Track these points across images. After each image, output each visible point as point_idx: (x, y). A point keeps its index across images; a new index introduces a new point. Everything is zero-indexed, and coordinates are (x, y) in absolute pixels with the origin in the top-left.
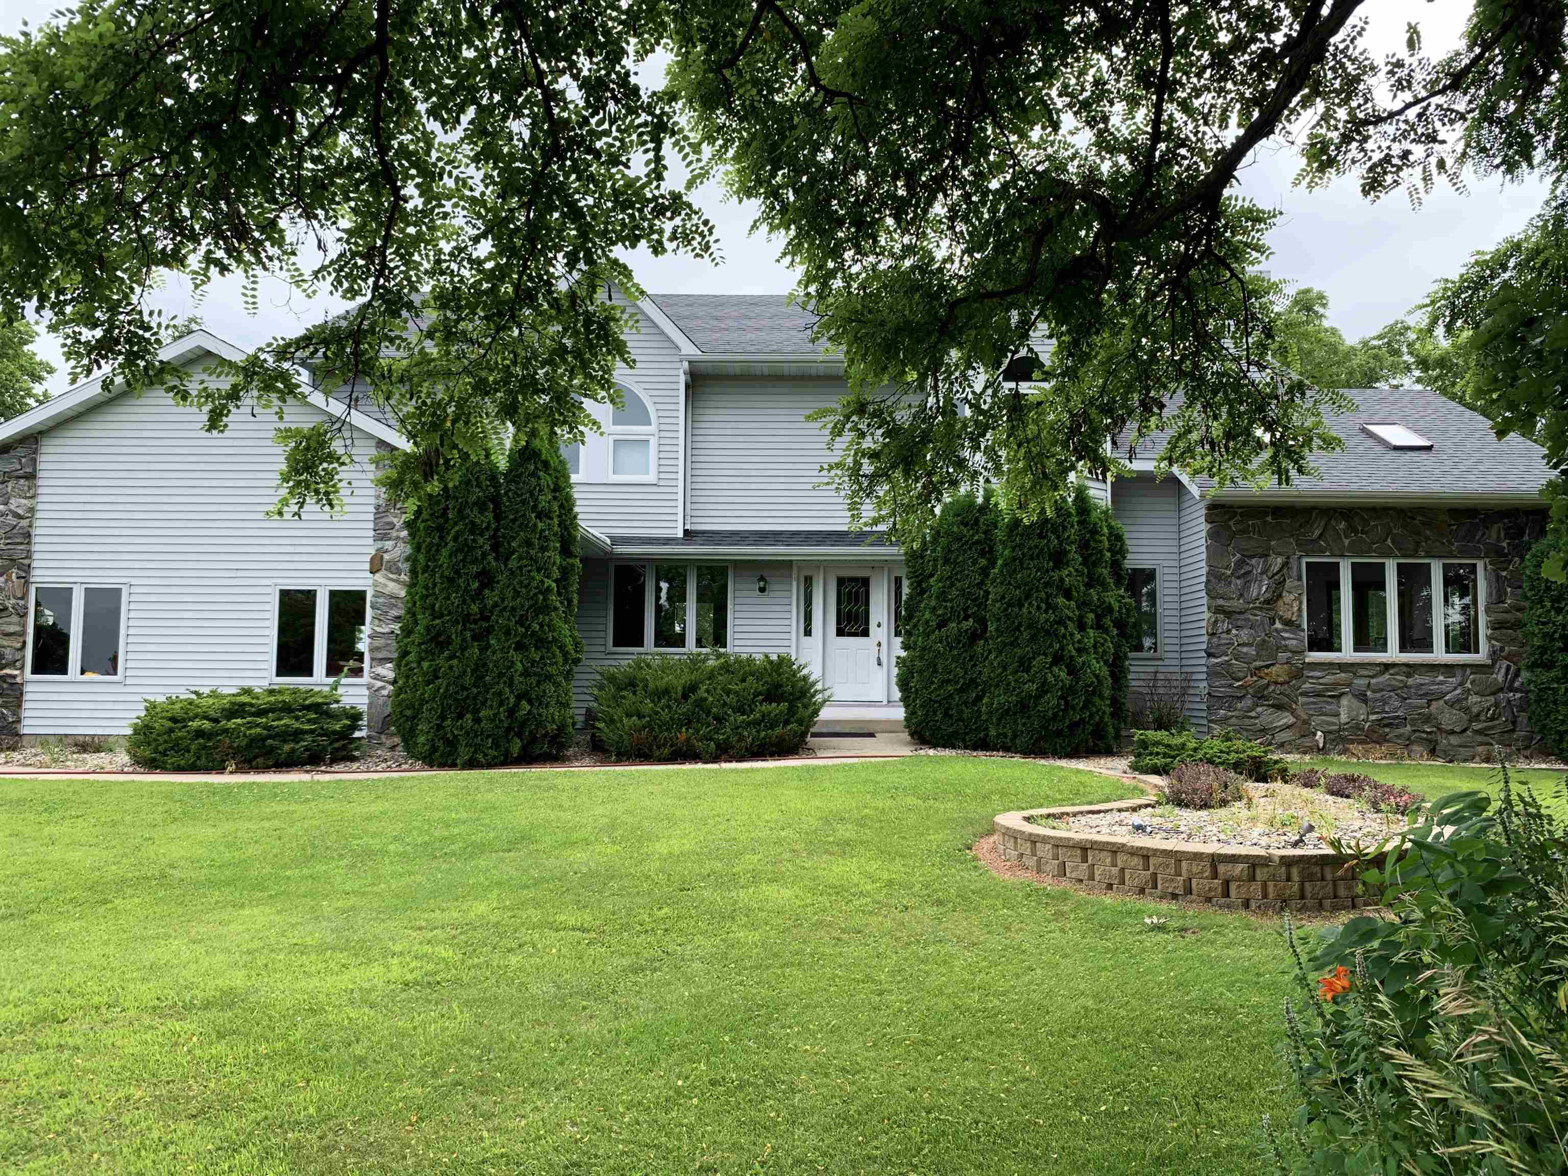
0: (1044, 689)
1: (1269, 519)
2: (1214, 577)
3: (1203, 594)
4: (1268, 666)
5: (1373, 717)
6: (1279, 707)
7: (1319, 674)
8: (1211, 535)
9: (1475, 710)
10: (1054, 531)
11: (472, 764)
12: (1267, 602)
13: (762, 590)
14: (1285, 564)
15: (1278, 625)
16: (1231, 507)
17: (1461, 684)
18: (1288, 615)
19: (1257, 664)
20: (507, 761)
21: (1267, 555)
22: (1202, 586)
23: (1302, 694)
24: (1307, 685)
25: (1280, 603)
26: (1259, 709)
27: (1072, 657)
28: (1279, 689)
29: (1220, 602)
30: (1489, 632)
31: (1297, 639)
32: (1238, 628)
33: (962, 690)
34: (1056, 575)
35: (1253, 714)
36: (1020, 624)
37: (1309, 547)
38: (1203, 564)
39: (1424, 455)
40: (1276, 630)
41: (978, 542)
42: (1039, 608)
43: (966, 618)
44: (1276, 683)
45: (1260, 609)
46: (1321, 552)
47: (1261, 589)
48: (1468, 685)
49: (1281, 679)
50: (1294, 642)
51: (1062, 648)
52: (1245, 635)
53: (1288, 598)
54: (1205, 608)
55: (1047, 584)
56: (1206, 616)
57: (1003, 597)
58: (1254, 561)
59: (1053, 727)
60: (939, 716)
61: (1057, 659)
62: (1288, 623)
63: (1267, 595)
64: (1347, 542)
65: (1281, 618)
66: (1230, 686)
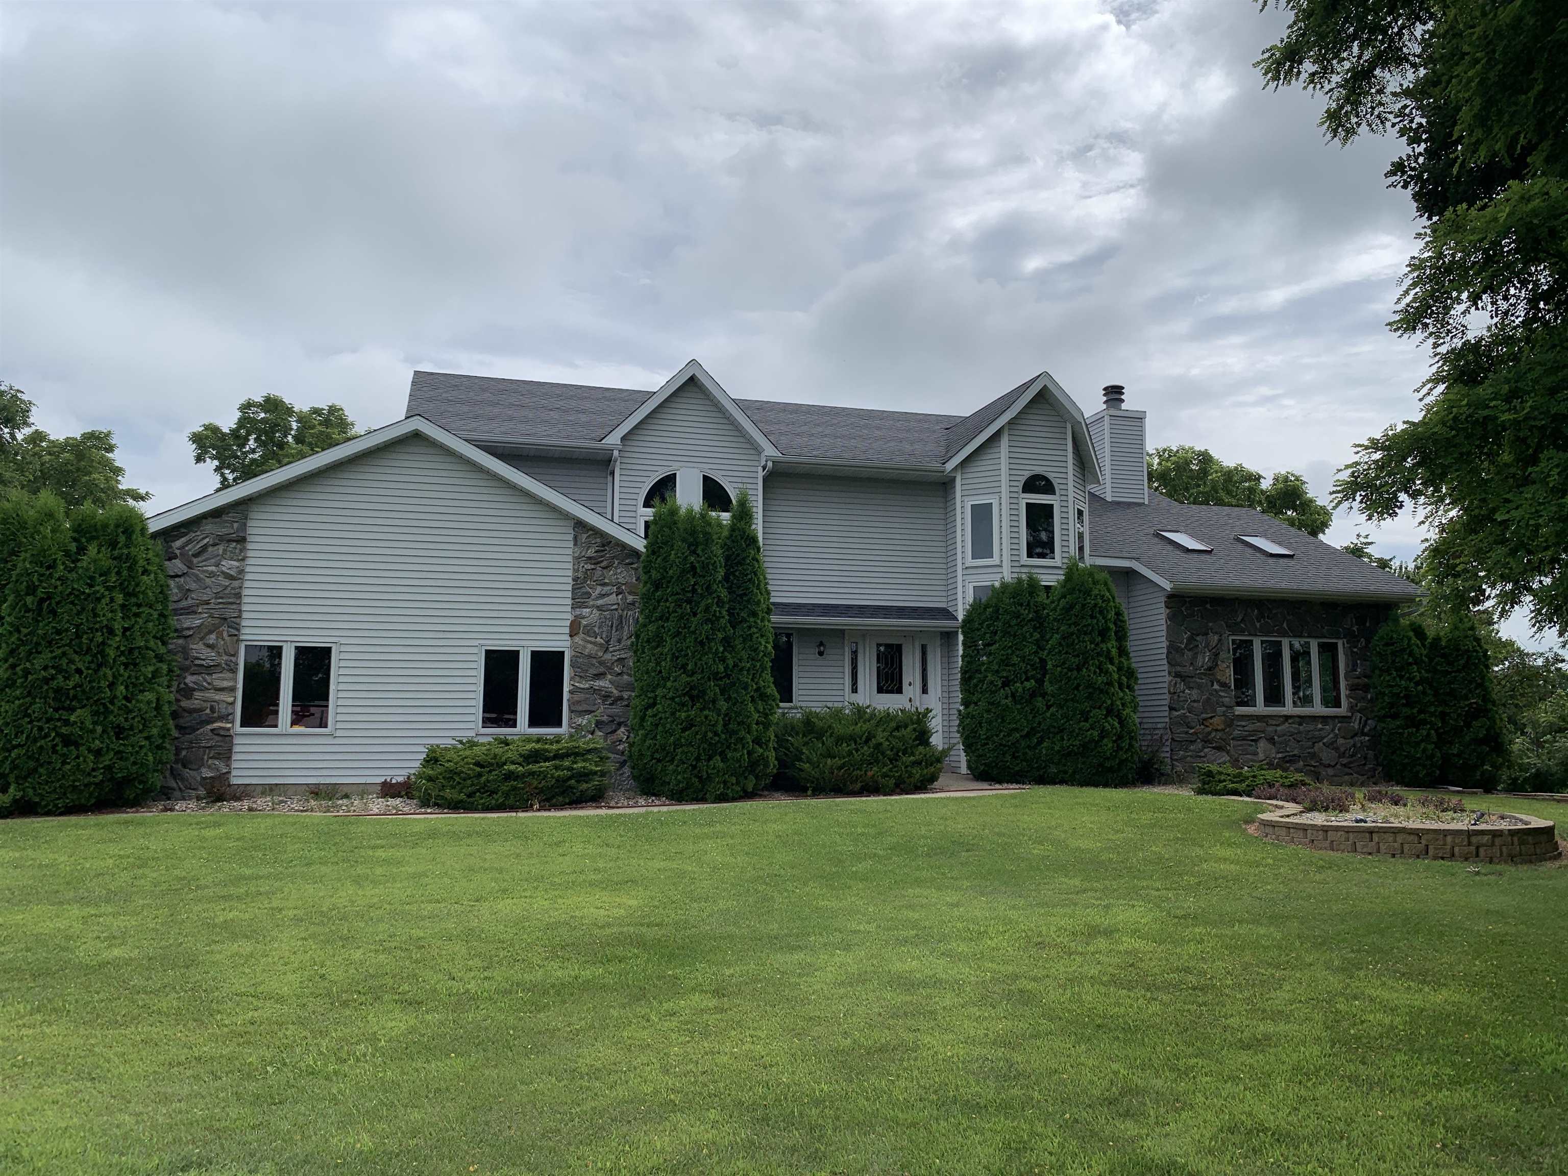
0: (1103, 734)
1: (1208, 606)
2: (1173, 649)
3: (1165, 662)
4: (1211, 718)
5: (1280, 755)
6: (1219, 749)
7: (1243, 723)
8: (1171, 618)
9: (1342, 749)
12: (1210, 669)
13: (821, 654)
14: (1220, 640)
15: (1216, 687)
16: (1183, 597)
17: (1333, 730)
18: (1223, 679)
19: (1204, 716)
20: (748, 795)
21: (1207, 634)
22: (1164, 656)
23: (1233, 739)
24: (1237, 732)
25: (1217, 670)
26: (1206, 750)
27: (1119, 710)
28: (1219, 735)
29: (1179, 669)
30: (1348, 692)
31: (1227, 698)
32: (1190, 688)
33: (1027, 736)
34: (1104, 646)
35: (1202, 754)
36: (1079, 685)
37: (1234, 628)
38: (1164, 639)
39: (1286, 560)
40: (1216, 690)
41: (1032, 620)
42: (1095, 673)
43: (1027, 679)
44: (1217, 730)
45: (1205, 674)
46: (1242, 632)
47: (1204, 659)
48: (1337, 731)
49: (1219, 728)
50: (1227, 699)
51: (1112, 704)
52: (1195, 694)
53: (1222, 666)
54: (1166, 673)
55: (1099, 654)
56: (1168, 679)
57: (1064, 663)
58: (1198, 638)
59: (1108, 764)
60: (1008, 758)
61: (1109, 712)
62: (1224, 685)
63: (1209, 664)
64: (1258, 625)
65: (1218, 681)
66: (1187, 733)
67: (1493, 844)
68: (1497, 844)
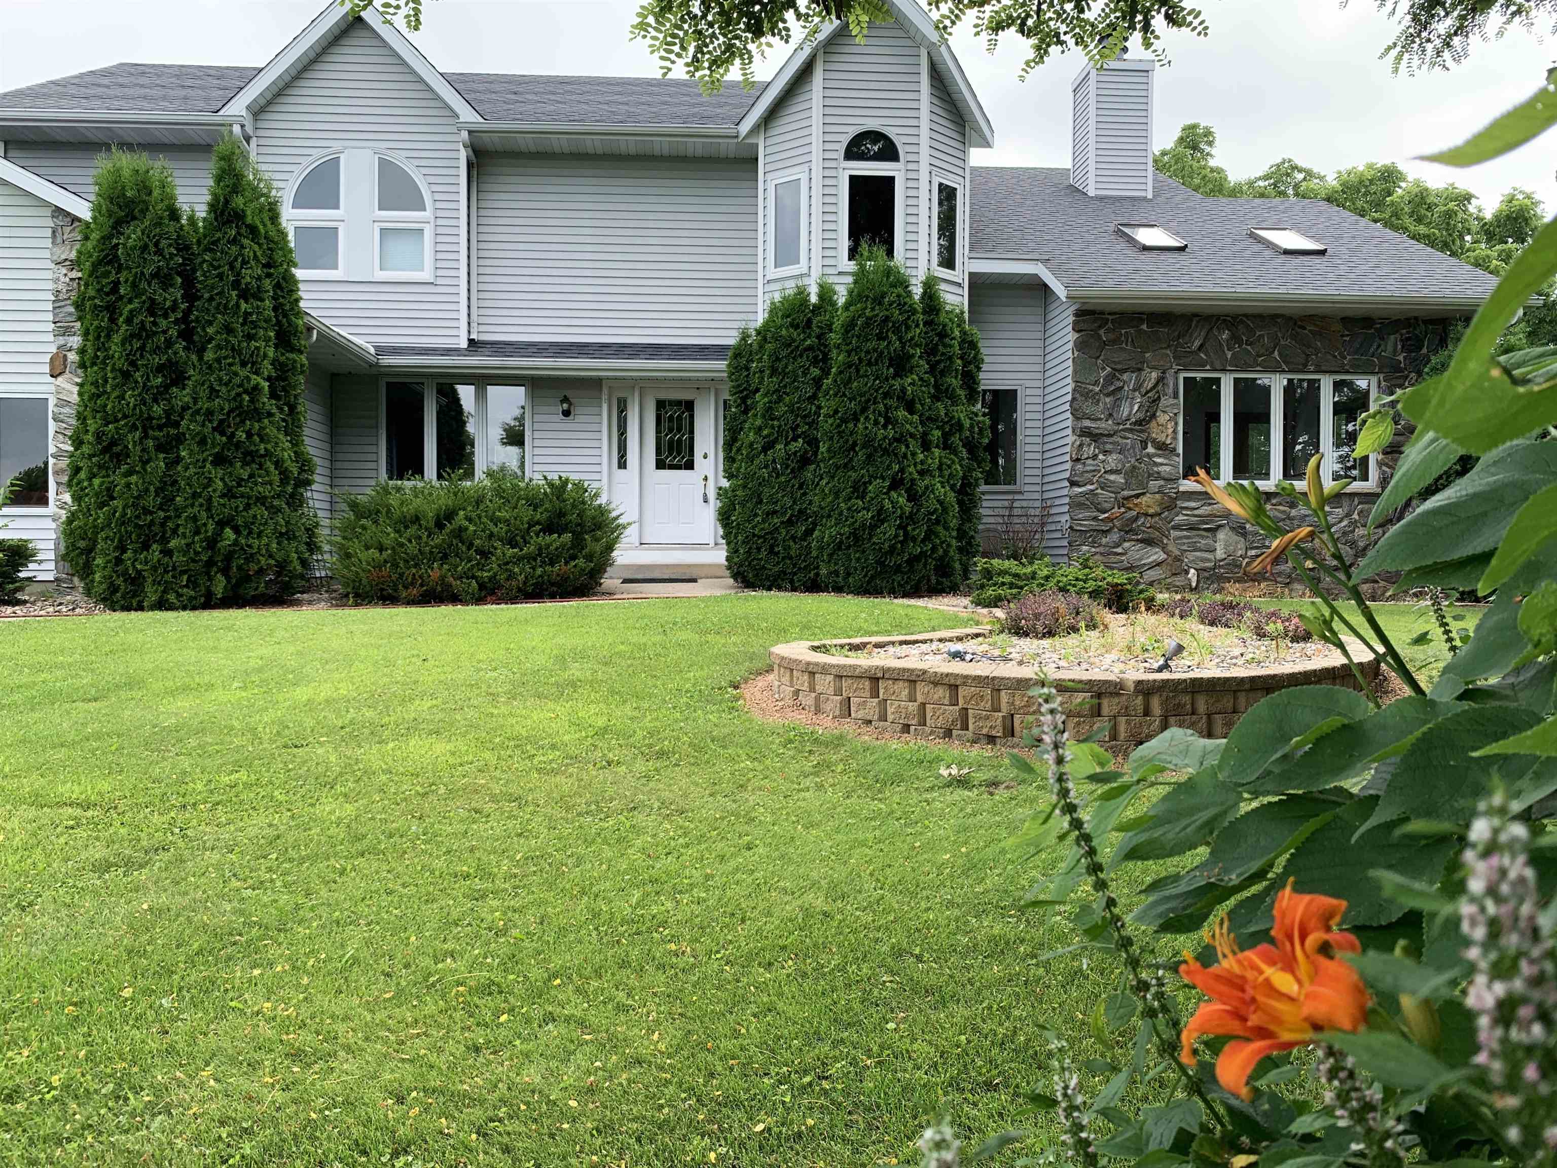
0: (881, 517)
1: (1144, 327)
2: (1081, 393)
3: (1068, 414)
4: (1137, 496)
5: (1253, 552)
6: (1149, 542)
7: (1193, 504)
8: (1080, 346)
9: (1361, 544)
10: (897, 330)
11: (162, 605)
12: (1139, 422)
13: (566, 413)
14: (1160, 380)
15: (1150, 449)
16: (1102, 313)
17: (1348, 515)
18: (1161, 438)
19: (1126, 493)
20: (209, 603)
21: (1140, 370)
22: (1067, 406)
23: (1174, 528)
24: (1181, 517)
25: (1153, 424)
26: (1126, 545)
27: (913, 480)
28: (1149, 521)
29: (1087, 423)
30: (1380, 457)
31: (1169, 466)
32: (1105, 452)
33: (790, 522)
34: (897, 384)
35: (1119, 550)
36: (855, 444)
37: (1187, 360)
38: (1069, 380)
39: (1316, 260)
40: (1149, 456)
41: (810, 348)
42: (876, 423)
43: (795, 439)
44: (1146, 515)
45: (1131, 430)
46: (1200, 366)
47: (1131, 408)
48: (1355, 516)
49: (1151, 511)
50: (1167, 468)
51: (902, 470)
52: (1112, 461)
53: (1162, 418)
54: (1069, 431)
55: (886, 395)
56: (1071, 439)
57: (836, 412)
58: (1125, 377)
59: (891, 562)
60: (763, 554)
61: (895, 484)
62: (1162, 447)
63: (1140, 415)
64: (1229, 355)
65: (1154, 441)
66: (1095, 518)
67: (1097, 712)
68: (1105, 710)
